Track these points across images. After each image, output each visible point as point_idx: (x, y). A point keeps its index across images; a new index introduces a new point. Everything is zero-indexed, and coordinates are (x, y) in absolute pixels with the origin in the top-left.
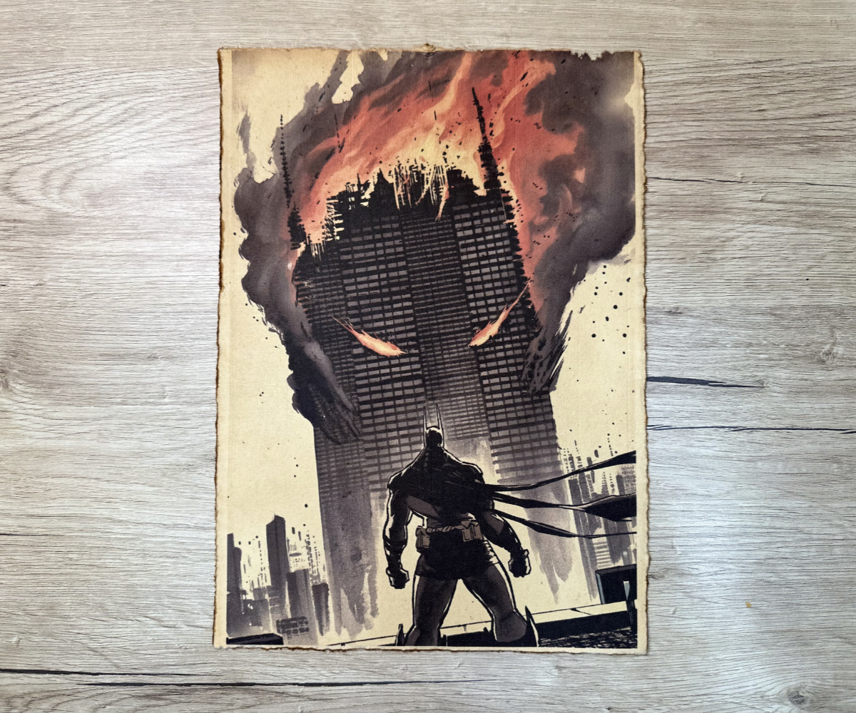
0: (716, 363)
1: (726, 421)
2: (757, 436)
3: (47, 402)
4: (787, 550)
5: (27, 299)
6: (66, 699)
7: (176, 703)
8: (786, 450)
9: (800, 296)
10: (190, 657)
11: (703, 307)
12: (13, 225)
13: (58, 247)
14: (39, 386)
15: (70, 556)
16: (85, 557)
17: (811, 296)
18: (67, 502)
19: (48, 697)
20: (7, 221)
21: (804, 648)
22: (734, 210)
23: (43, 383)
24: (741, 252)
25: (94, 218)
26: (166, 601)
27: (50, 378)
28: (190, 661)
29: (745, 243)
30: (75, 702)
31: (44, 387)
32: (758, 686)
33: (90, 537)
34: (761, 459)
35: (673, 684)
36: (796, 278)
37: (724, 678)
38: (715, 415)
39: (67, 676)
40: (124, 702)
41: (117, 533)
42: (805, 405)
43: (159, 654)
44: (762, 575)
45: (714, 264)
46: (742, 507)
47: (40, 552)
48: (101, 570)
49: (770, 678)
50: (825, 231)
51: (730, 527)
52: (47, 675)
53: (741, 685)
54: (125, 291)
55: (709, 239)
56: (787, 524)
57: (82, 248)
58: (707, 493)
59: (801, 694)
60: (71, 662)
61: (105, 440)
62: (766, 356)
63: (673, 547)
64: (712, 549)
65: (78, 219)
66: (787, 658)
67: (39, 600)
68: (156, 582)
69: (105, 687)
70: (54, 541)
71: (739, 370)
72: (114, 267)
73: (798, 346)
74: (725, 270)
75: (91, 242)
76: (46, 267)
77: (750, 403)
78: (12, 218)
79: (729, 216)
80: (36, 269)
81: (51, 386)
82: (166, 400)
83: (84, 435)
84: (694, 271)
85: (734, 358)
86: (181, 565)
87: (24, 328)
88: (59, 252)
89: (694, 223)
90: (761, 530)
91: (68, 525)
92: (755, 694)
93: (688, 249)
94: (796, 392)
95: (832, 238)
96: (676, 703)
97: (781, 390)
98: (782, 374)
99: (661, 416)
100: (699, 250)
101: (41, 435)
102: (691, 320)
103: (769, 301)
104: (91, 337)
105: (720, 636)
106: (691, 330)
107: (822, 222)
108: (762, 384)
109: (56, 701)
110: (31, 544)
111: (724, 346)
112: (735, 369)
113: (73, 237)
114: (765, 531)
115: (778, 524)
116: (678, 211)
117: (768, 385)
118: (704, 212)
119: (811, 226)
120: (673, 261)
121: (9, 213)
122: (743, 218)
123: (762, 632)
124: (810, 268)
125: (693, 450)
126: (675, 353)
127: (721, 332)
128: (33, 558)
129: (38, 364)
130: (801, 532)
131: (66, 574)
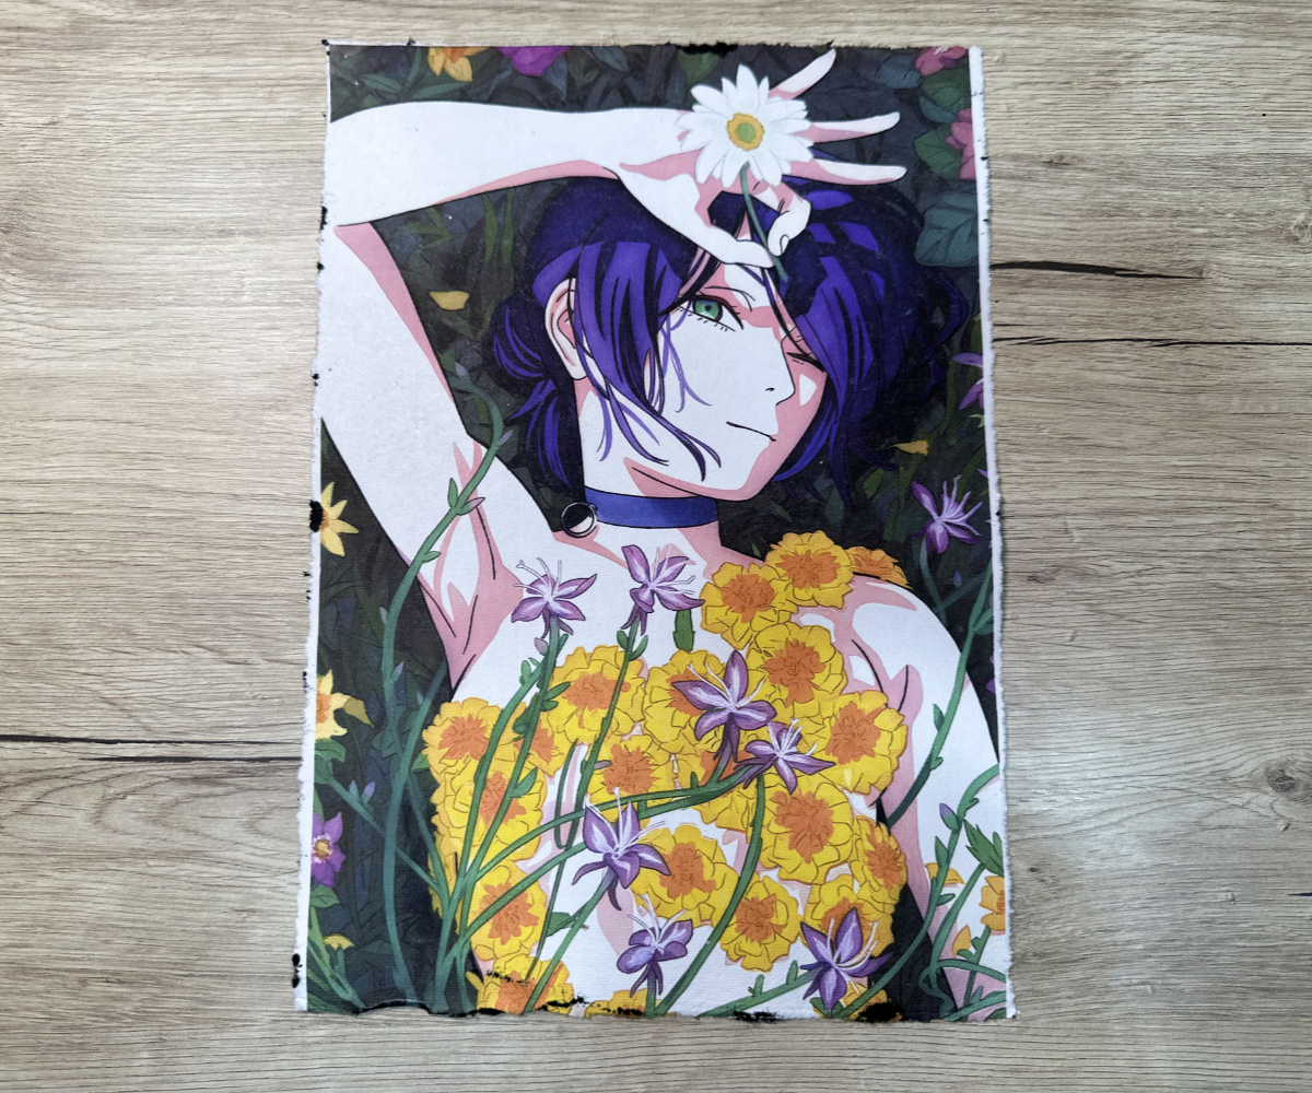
0: (1125, 240)
1: (1144, 329)
2: (1197, 353)
3: (54, 302)
4: (1255, 536)
5: (31, 145)
6: (61, 783)
7: (241, 789)
8: (1245, 377)
9: (1254, 140)
10: (270, 713)
11: (1102, 156)
12: (15, 34)
13: (84, 66)
14: (42, 277)
15: (79, 547)
16: (103, 548)
17: (1271, 140)
18: (78, 460)
19: (30, 781)
20: (8, 29)
21: (1289, 697)
22: (1144, 12)
23: (49, 272)
24: (1158, 74)
25: (143, 23)
26: (233, 621)
27: (61, 264)
28: (268, 720)
29: (1164, 60)
30: (74, 790)
31: (51, 279)
32: (1217, 761)
33: (114, 517)
34: (1202, 390)
35: (1075, 758)
36: (1246, 113)
37: (1158, 747)
38: (1126, 322)
39: (63, 745)
40: (156, 789)
41: (158, 509)
42: (1271, 307)
43: (217, 709)
44: (1215, 576)
45: (1116, 91)
46: (1176, 466)
47: (30, 540)
48: (129, 570)
49: (1236, 747)
50: (1287, 43)
51: (1159, 499)
52: (31, 744)
53: (1187, 760)
54: (187, 133)
55: (1108, 53)
56: (1251, 495)
57: (122, 69)
58: (1119, 444)
59: (1288, 774)
60: (72, 721)
61: (146, 362)
62: (1205, 231)
63: (1067, 531)
64: (1131, 533)
65: (119, 25)
66: (1263, 714)
67: (25, 618)
68: (219, 589)
69: (127, 763)
70: (54, 522)
71: (1163, 252)
72: (171, 96)
73: (1252, 215)
74: (1132, 100)
75: (137, 60)
76: (65, 96)
77: (1181, 302)
78: (14, 25)
79: (1136, 21)
80: (48, 99)
81: (62, 277)
82: (245, 299)
83: (111, 353)
84: (1085, 102)
85: (1154, 232)
86: (260, 561)
87: (25, 188)
88: (86, 73)
89: (1082, 31)
90: (1209, 504)
91: (77, 496)
92: (1213, 773)
93: (1074, 69)
94: (1255, 288)
95: (1298, 54)
96: (1080, 791)
97: (1232, 282)
98: (1232, 258)
99: (1042, 322)
100: (1092, 70)
101: (43, 353)
102: (1084, 175)
103: (1206, 147)
104: (130, 201)
105: (1150, 678)
106: (1085, 190)
107: (1282, 29)
108: (1201, 273)
109: (42, 787)
110: (18, 527)
111: (1138, 216)
112: (1154, 249)
113: (109, 52)
114: (1217, 504)
115: (1236, 493)
116: (1056, 13)
117: (1210, 275)
118: (1096, 14)
119: (1265, 36)
120: (1052, 86)
121: (12, 17)
122: (1159, 23)
123: (1219, 671)
124: (1267, 97)
125: (1096, 376)
126: (1061, 225)
127: (1131, 194)
128: (19, 550)
129: (42, 242)
130: (1275, 507)
131: (71, 576)
